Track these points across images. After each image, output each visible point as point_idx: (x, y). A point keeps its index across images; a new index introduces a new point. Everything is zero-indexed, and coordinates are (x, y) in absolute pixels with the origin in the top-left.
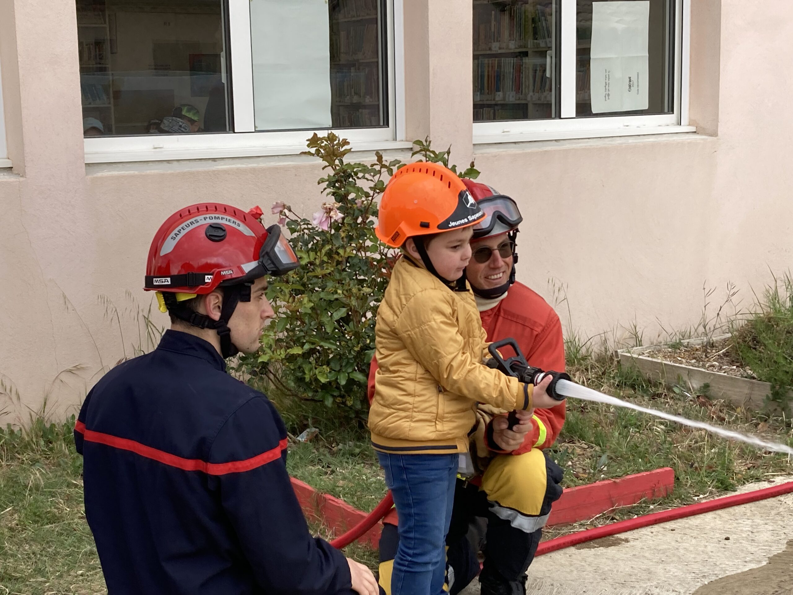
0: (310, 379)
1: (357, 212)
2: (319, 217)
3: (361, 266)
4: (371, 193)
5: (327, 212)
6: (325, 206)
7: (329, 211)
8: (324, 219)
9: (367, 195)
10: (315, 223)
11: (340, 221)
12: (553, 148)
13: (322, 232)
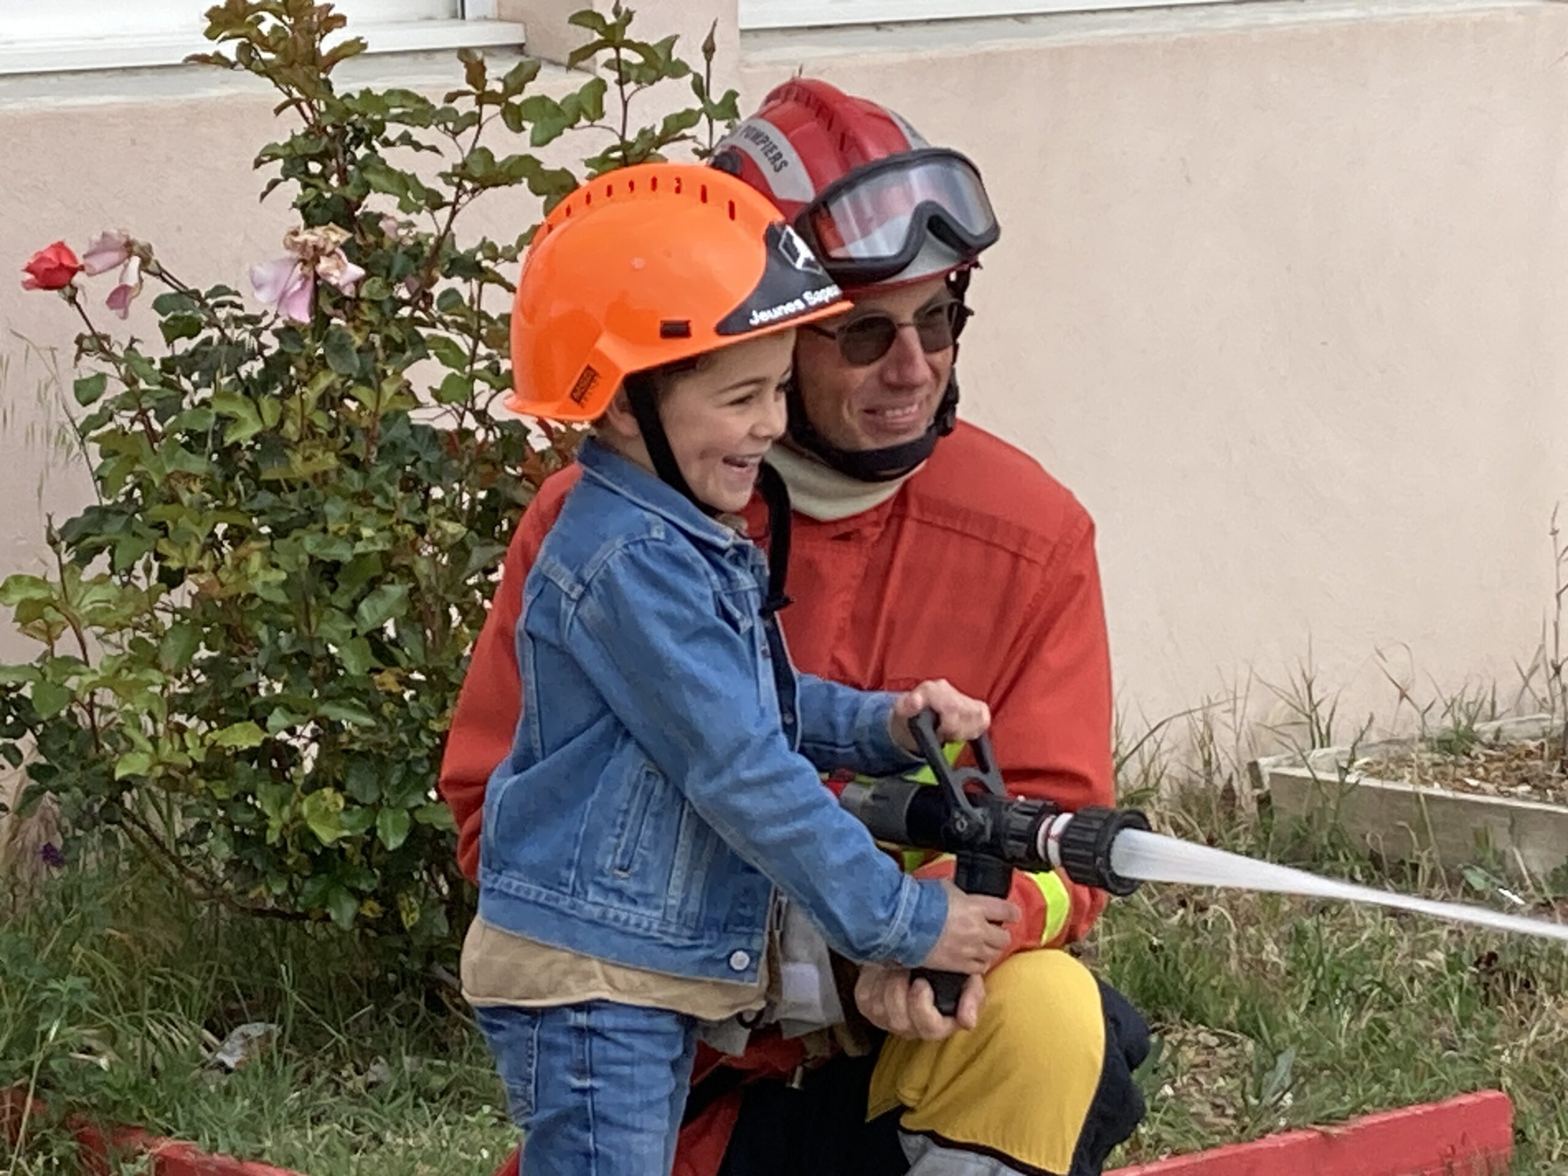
0: (282, 836)
1: (399, 261)
2: (276, 282)
3: (416, 448)
4: (449, 193)
5: (305, 262)
6: (297, 239)
7: (314, 255)
8: (298, 285)
9: (435, 202)
10: (256, 302)
11: (348, 292)
12: (1017, 44)
13: (289, 332)
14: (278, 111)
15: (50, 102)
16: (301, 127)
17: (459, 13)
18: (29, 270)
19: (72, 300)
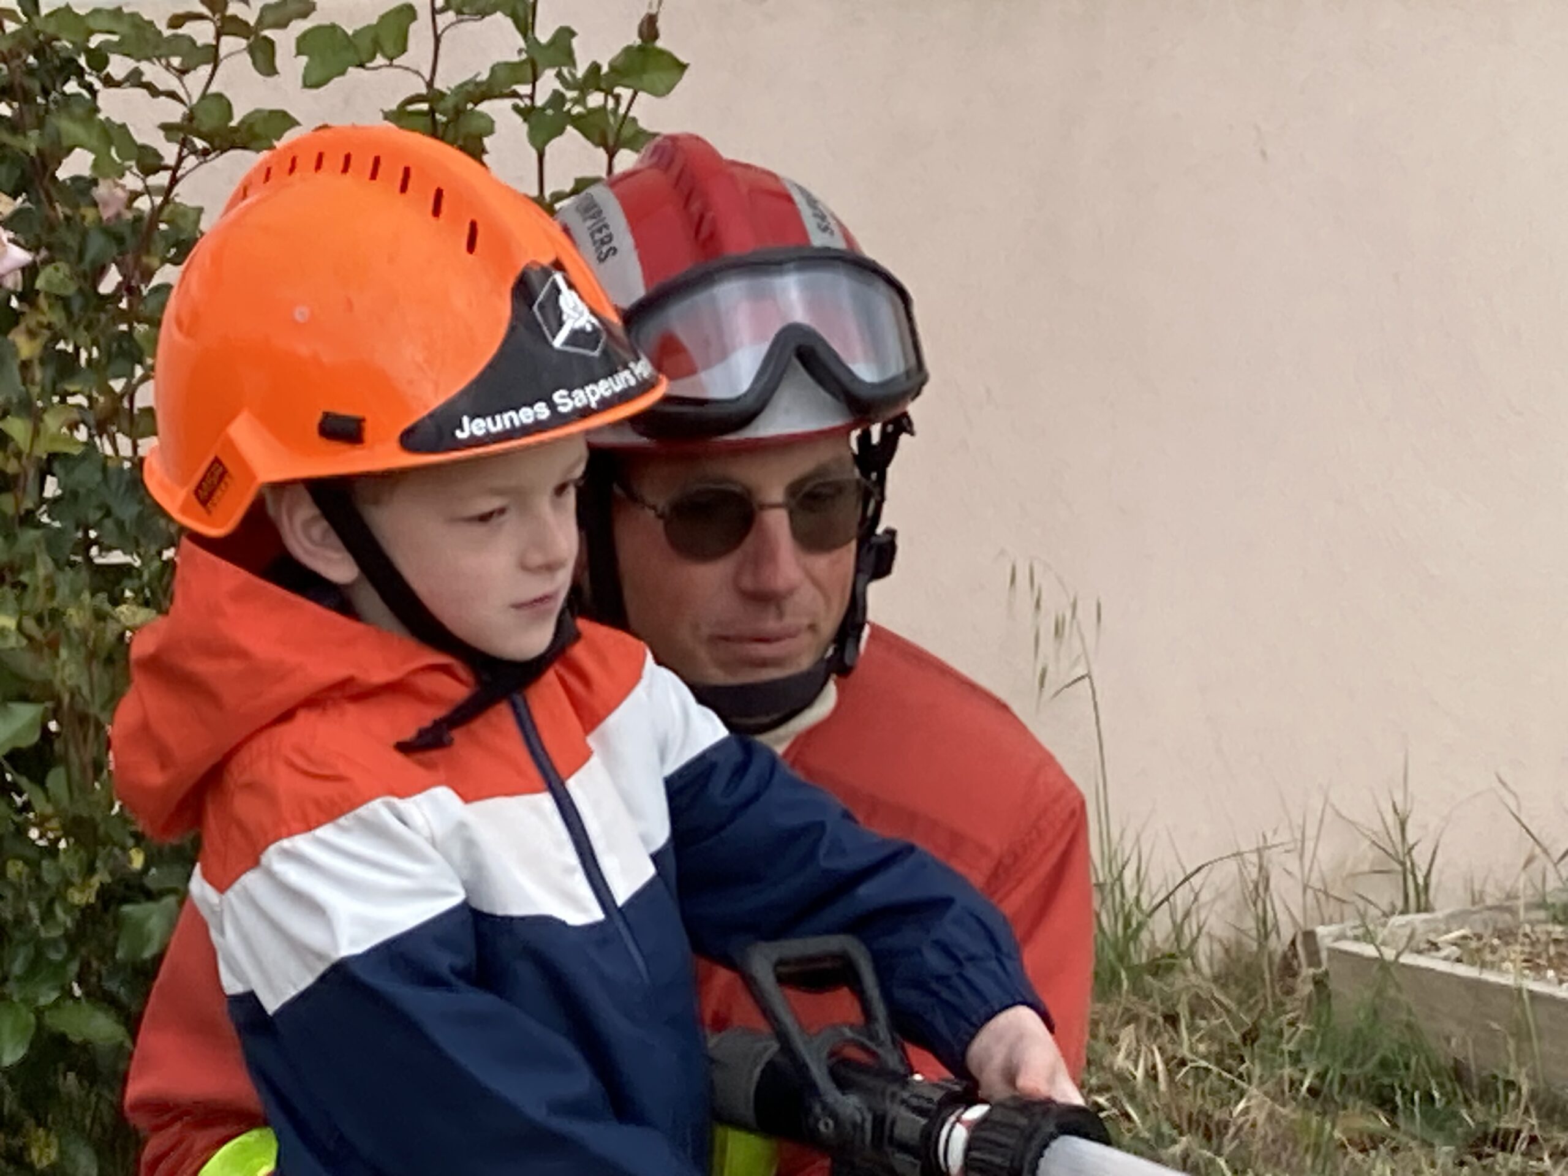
11: (11, 283)
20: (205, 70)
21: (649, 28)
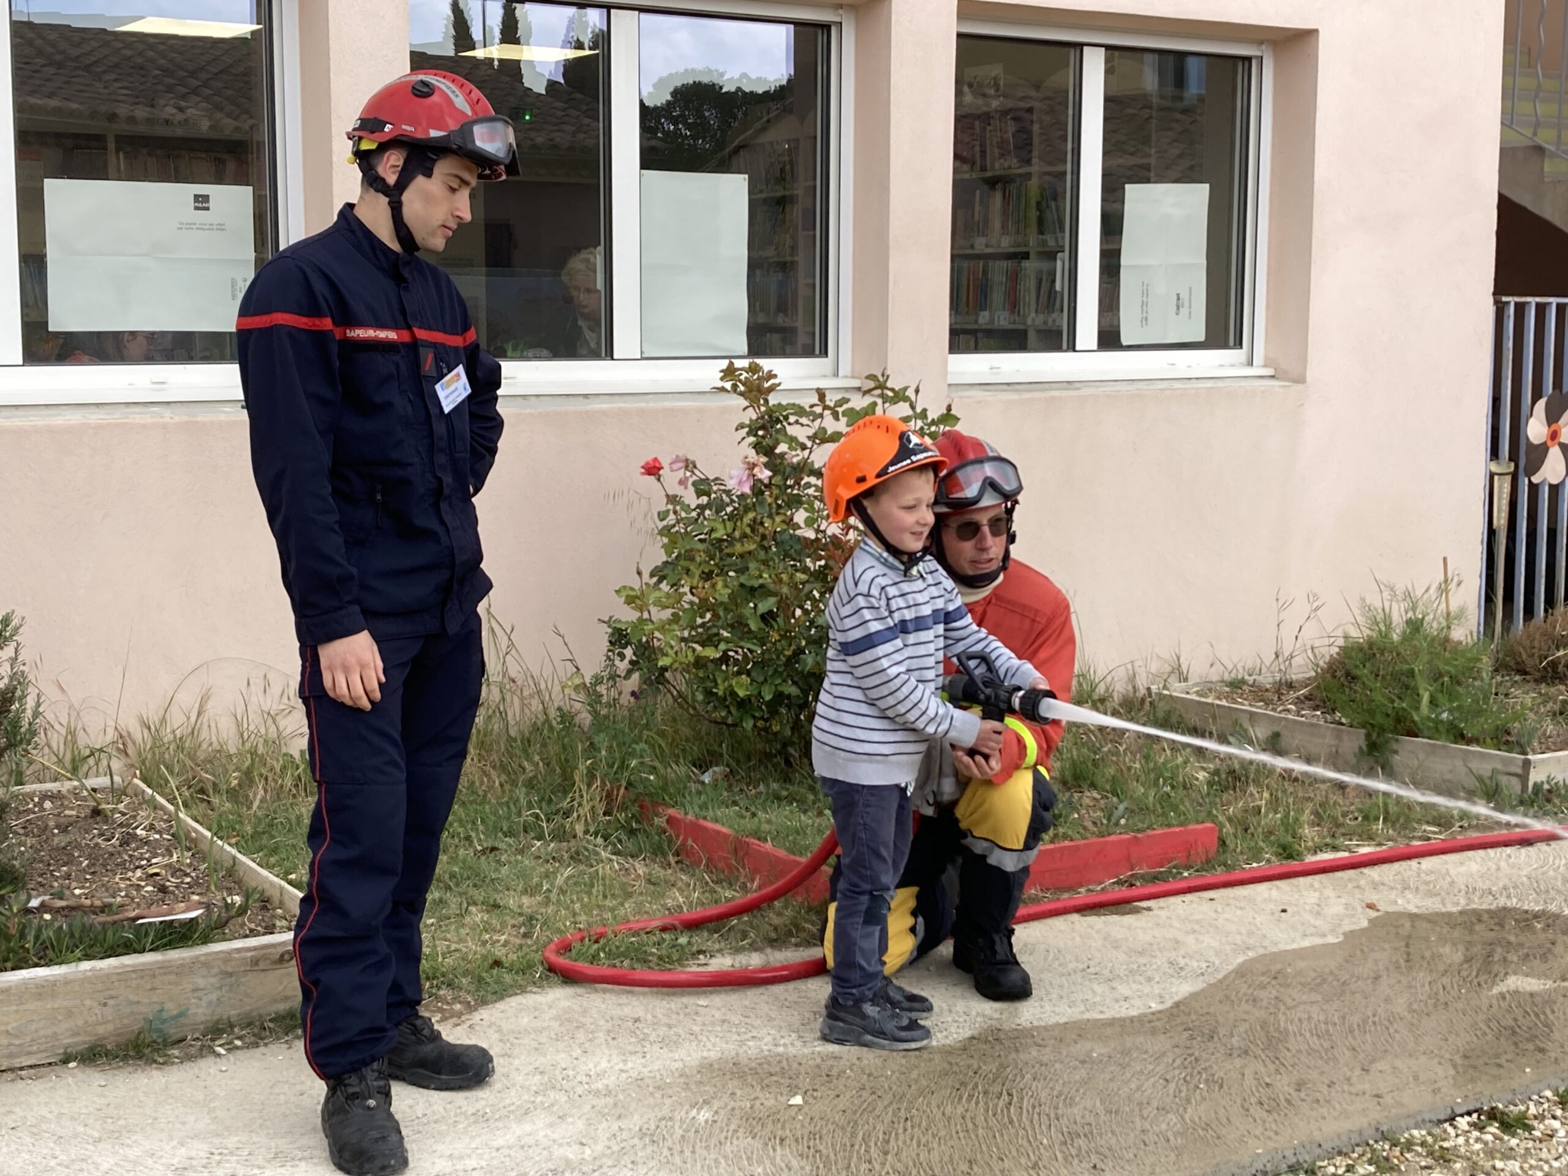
0: (724, 692)
2: (739, 476)
3: (792, 543)
4: (809, 444)
5: (749, 469)
6: (746, 461)
7: (753, 466)
8: (745, 478)
9: (804, 447)
11: (766, 481)
12: (1064, 393)
13: (742, 497)
14: (744, 409)
15: (667, 404)
16: (754, 417)
17: (836, 374)
18: (643, 467)
19: (659, 480)
20: (819, 420)
21: (949, 408)
